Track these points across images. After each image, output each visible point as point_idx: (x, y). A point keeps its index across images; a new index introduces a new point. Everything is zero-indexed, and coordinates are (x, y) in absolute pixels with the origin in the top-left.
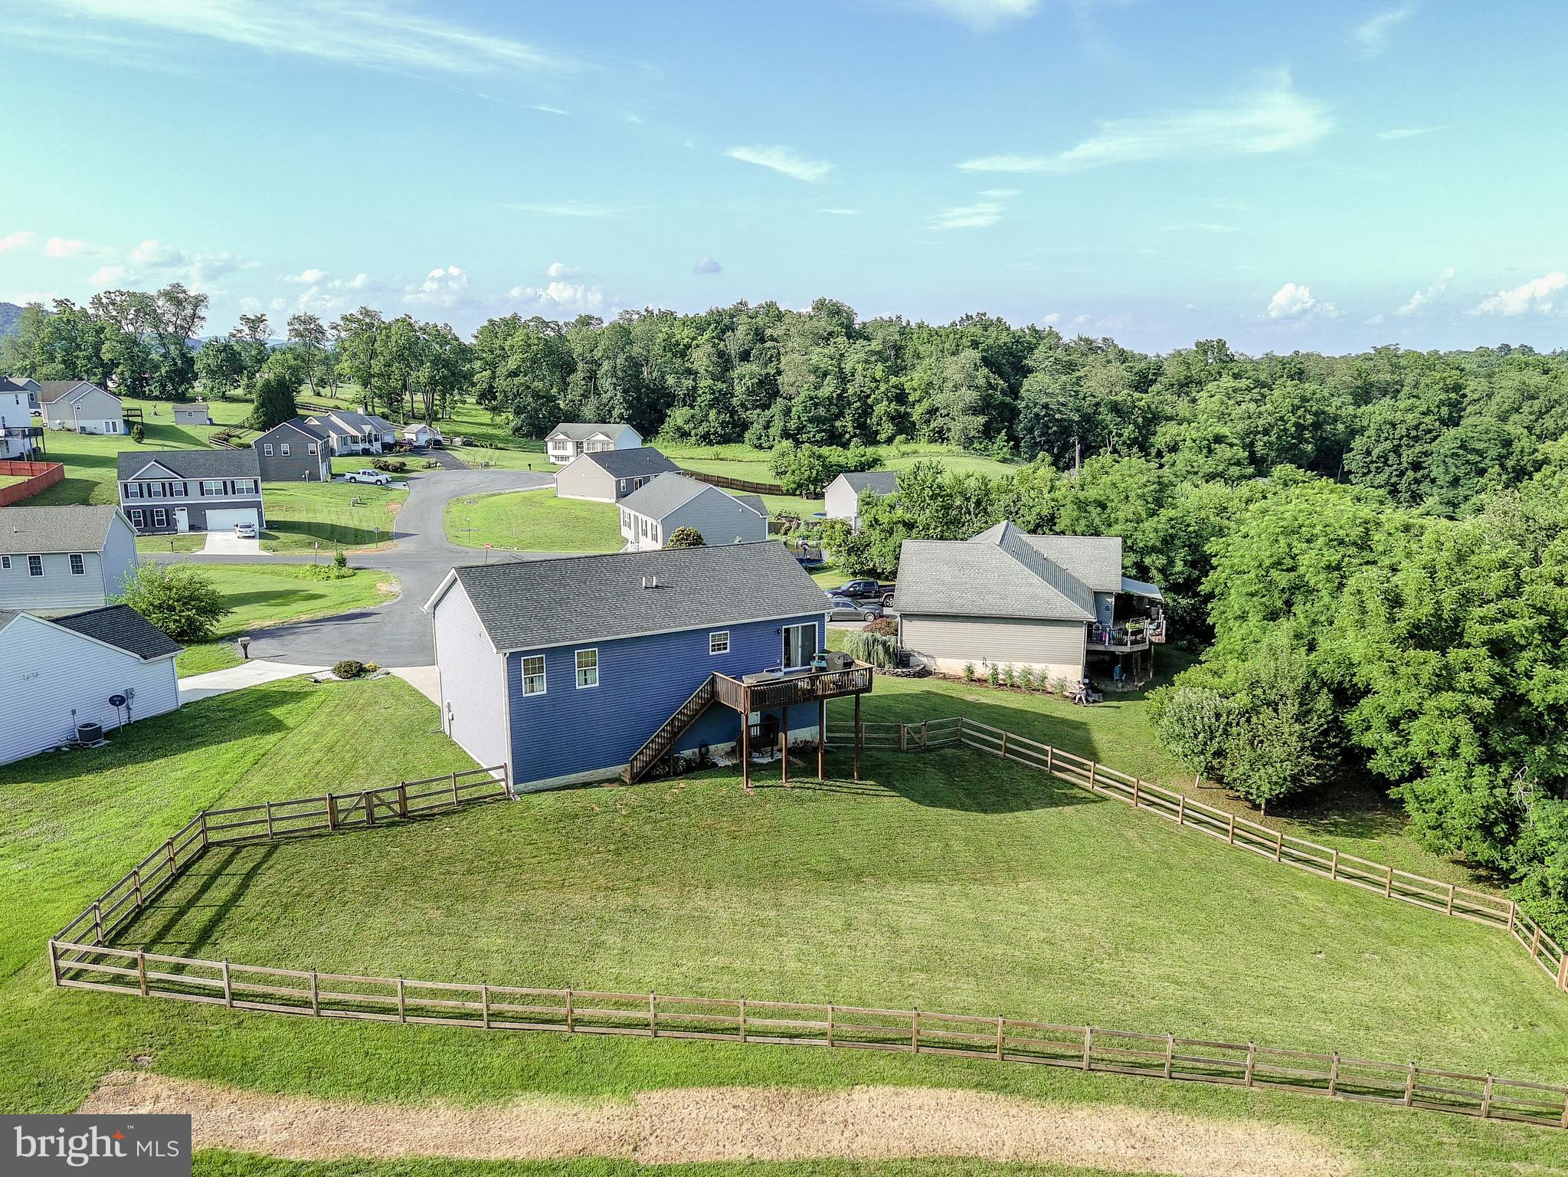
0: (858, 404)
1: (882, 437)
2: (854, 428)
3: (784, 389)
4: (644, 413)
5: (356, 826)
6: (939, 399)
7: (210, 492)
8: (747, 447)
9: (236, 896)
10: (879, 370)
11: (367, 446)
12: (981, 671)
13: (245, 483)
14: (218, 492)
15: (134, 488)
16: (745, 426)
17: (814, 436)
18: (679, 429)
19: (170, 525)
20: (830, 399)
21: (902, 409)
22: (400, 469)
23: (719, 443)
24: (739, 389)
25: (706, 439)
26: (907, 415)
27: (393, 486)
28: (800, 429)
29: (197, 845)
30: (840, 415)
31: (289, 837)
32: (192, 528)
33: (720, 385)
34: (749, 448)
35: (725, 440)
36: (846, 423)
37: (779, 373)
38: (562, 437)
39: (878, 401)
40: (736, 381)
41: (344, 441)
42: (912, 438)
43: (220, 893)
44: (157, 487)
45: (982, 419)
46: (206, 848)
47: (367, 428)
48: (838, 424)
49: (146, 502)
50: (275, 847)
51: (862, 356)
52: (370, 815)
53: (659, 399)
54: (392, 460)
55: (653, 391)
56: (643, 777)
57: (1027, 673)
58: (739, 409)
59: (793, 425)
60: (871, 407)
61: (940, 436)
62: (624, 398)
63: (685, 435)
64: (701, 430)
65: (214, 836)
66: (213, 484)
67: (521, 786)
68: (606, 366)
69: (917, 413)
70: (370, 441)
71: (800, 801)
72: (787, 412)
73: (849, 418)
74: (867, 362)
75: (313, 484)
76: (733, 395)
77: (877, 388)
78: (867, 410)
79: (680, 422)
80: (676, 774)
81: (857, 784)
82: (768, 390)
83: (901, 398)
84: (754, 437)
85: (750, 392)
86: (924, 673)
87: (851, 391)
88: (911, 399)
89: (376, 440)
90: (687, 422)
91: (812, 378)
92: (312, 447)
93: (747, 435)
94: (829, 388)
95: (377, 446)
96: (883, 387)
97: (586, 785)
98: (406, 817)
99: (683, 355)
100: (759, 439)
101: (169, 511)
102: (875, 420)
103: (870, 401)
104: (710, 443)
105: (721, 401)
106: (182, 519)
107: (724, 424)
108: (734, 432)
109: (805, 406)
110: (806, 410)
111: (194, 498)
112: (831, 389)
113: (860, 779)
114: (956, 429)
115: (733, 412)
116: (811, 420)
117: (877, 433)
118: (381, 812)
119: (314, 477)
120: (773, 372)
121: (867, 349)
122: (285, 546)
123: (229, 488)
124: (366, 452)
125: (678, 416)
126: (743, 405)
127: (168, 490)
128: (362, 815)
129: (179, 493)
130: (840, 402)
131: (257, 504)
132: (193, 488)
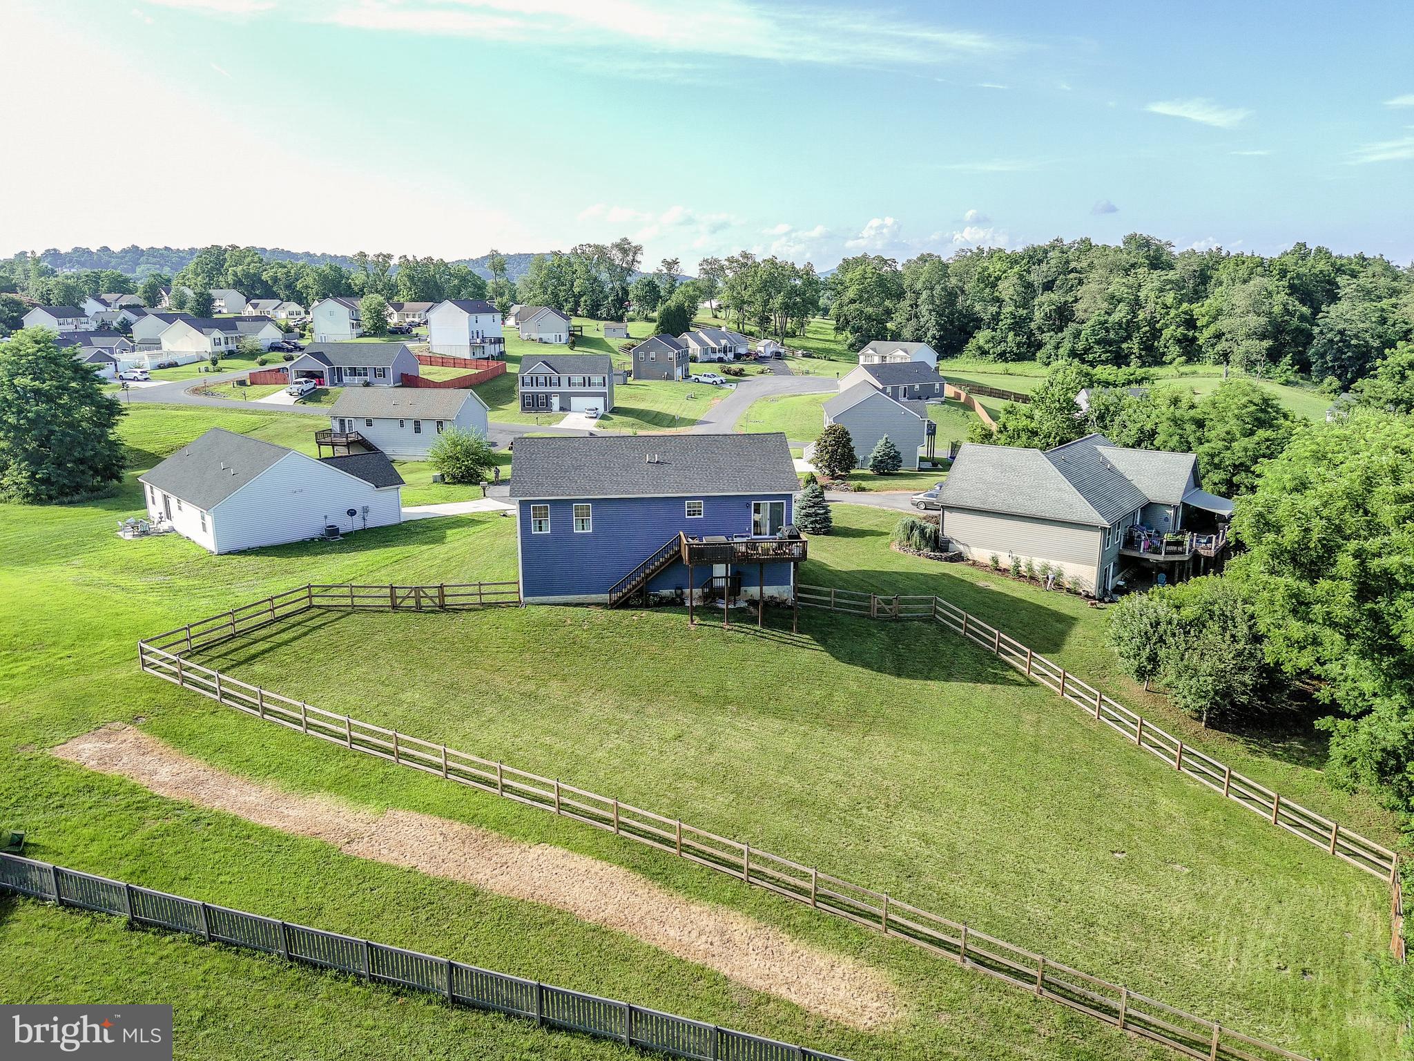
0: (1147, 328)
1: (1167, 358)
2: (1140, 349)
3: (1079, 315)
4: (955, 334)
5: (408, 609)
6: (1224, 324)
7: (575, 384)
8: (1038, 364)
9: (295, 639)
10: (1169, 298)
11: (722, 355)
12: (1006, 562)
13: (597, 379)
14: (579, 384)
15: (528, 380)
16: (1040, 345)
17: (1100, 356)
18: (980, 348)
19: (548, 406)
20: (1120, 324)
21: (1191, 334)
22: (740, 373)
23: (1013, 360)
24: (1038, 315)
25: (1002, 356)
26: (1195, 339)
27: (727, 386)
28: (1087, 350)
29: (304, 604)
30: (1129, 337)
31: (364, 609)
32: (562, 409)
33: (1024, 312)
34: (1040, 365)
35: (1019, 358)
36: (1134, 345)
37: (1076, 301)
38: (871, 352)
39: (1167, 326)
40: (1036, 308)
41: (705, 352)
42: (1199, 360)
43: (285, 636)
44: (541, 380)
45: (1267, 343)
46: (309, 608)
47: (723, 342)
48: (1124, 346)
49: (535, 389)
50: (349, 614)
51: (1157, 284)
52: (418, 602)
53: (968, 323)
54: (735, 367)
55: (965, 316)
56: (622, 604)
58: (1036, 332)
59: (1080, 346)
60: (1160, 330)
61: (1225, 358)
62: (937, 321)
63: (984, 353)
64: (999, 349)
65: (316, 601)
66: (577, 379)
67: (529, 599)
68: (924, 295)
69: (1203, 337)
70: (725, 352)
71: (727, 641)
72: (1077, 335)
73: (1135, 341)
74: (1161, 290)
75: (669, 382)
76: (1031, 320)
77: (1168, 314)
78: (1156, 334)
79: (981, 342)
80: (646, 606)
81: (796, 636)
82: (1063, 316)
83: (1190, 323)
84: (1045, 356)
85: (1047, 317)
86: (959, 558)
87: (1140, 317)
88: (1199, 324)
89: (730, 351)
90: (988, 342)
91: (1105, 305)
92: (671, 355)
93: (1038, 355)
94: (1121, 313)
95: (731, 356)
96: (1173, 312)
97: (577, 605)
98: (443, 608)
99: (994, 285)
100: (1049, 358)
101: (548, 396)
102: (1162, 342)
103: (1158, 326)
104: (1006, 361)
105: (1019, 325)
106: (556, 401)
107: (1019, 345)
108: (1028, 351)
109: (1094, 330)
110: (1094, 333)
111: (565, 388)
112: (1121, 315)
113: (800, 632)
114: (1238, 354)
115: (1031, 334)
116: (1098, 342)
117: (1164, 354)
118: (425, 602)
119: (670, 377)
120: (1071, 300)
121: (1162, 278)
123: (587, 382)
124: (721, 360)
125: (982, 337)
126: (1039, 328)
127: (548, 382)
128: (411, 602)
129: (555, 384)
130: (1129, 328)
131: (603, 395)
132: (564, 381)
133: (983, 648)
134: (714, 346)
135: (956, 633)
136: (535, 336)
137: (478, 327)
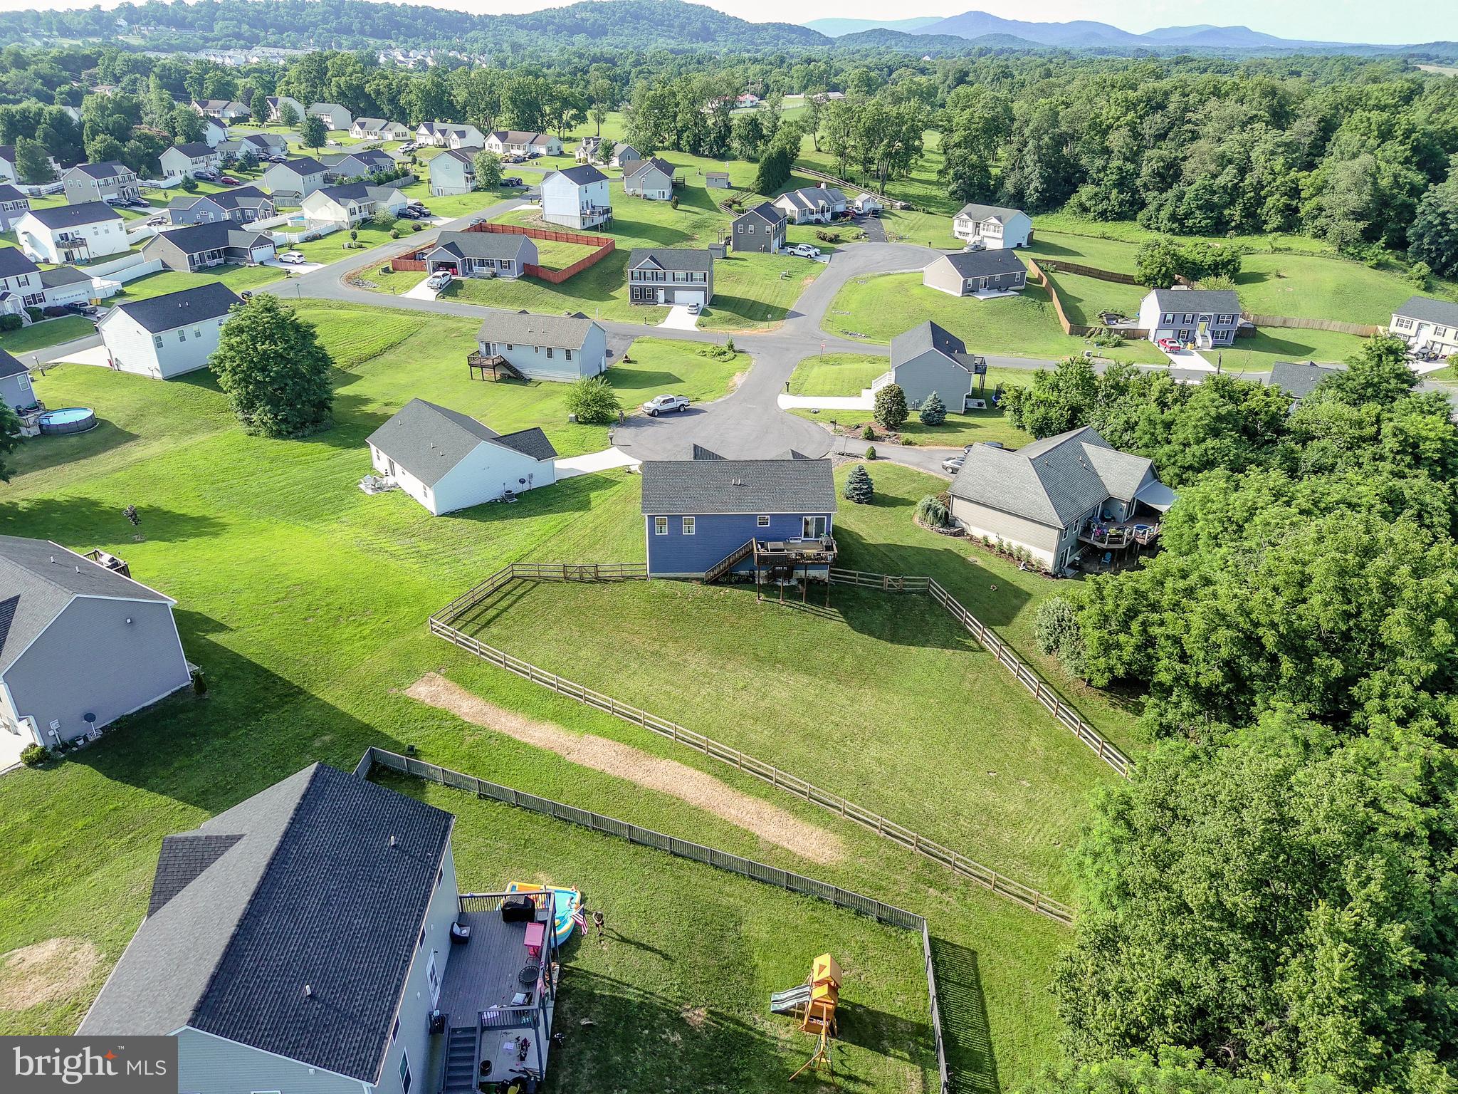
0: (1252, 194)
1: (1268, 227)
2: (1242, 217)
3: (1187, 173)
4: (1060, 185)
5: (575, 580)
6: (1324, 201)
7: (678, 279)
8: (1137, 225)
9: (510, 606)
10: (1278, 164)
11: (819, 216)
13: (698, 275)
14: (683, 279)
15: (636, 275)
16: (1143, 205)
17: (1200, 222)
18: (1081, 205)
19: (654, 299)
20: (1225, 188)
21: (1294, 203)
22: (835, 240)
23: (1114, 219)
24: (1145, 171)
25: (1103, 216)
26: (1297, 210)
27: (820, 259)
28: (1188, 215)
29: (510, 576)
30: (1232, 203)
31: (547, 580)
32: (666, 301)
33: (1130, 166)
34: (1139, 227)
35: (1120, 217)
36: (1235, 213)
37: (1184, 159)
38: (966, 217)
39: (1272, 194)
40: (1145, 163)
41: (803, 213)
42: (1298, 231)
43: (504, 603)
44: (649, 274)
45: (1362, 225)
46: (513, 577)
47: (821, 203)
48: (1226, 212)
49: (642, 283)
50: (538, 583)
51: (1269, 146)
52: (581, 576)
53: (1074, 174)
54: (831, 231)
55: (1072, 166)
56: (714, 582)
57: (1020, 549)
58: (1142, 189)
59: (1181, 210)
60: (1265, 198)
61: (1321, 233)
62: (1041, 174)
63: (1085, 210)
64: (1100, 208)
65: (516, 574)
66: (681, 274)
67: (654, 574)
68: (1031, 145)
69: (1306, 208)
70: (823, 212)
71: (781, 613)
72: (1180, 198)
73: (1238, 207)
74: (1273, 153)
75: (766, 255)
76: (1138, 176)
77: (1274, 180)
78: (1260, 201)
79: (1084, 198)
81: (828, 610)
82: (1169, 175)
83: (1295, 192)
84: (1145, 217)
85: (1157, 174)
86: (961, 533)
87: (1247, 182)
88: (1303, 195)
89: (828, 211)
90: (1090, 199)
91: (1212, 167)
92: (768, 228)
93: (1139, 216)
94: (1228, 176)
95: (828, 216)
96: (1280, 180)
97: (684, 580)
98: (598, 580)
99: (1104, 133)
100: (1149, 220)
101: (654, 289)
102: (1265, 210)
103: (1263, 193)
104: (1106, 220)
105: (1123, 183)
106: (661, 295)
107: (1121, 204)
108: (1130, 209)
109: (1197, 195)
110: (1197, 198)
111: (669, 283)
112: (1228, 178)
113: (831, 607)
114: (1334, 230)
115: (1135, 191)
116: (1199, 208)
117: (1265, 222)
118: (586, 575)
119: (767, 250)
120: (1181, 156)
121: (1279, 139)
122: (713, 323)
123: (690, 278)
124: (818, 222)
125: (1086, 192)
126: (1145, 185)
127: (655, 277)
128: (577, 575)
129: (661, 279)
130: (1234, 192)
131: (704, 289)
132: (669, 276)
133: (956, 619)
134: (812, 207)
135: (940, 605)
136: (639, 191)
137: (588, 197)
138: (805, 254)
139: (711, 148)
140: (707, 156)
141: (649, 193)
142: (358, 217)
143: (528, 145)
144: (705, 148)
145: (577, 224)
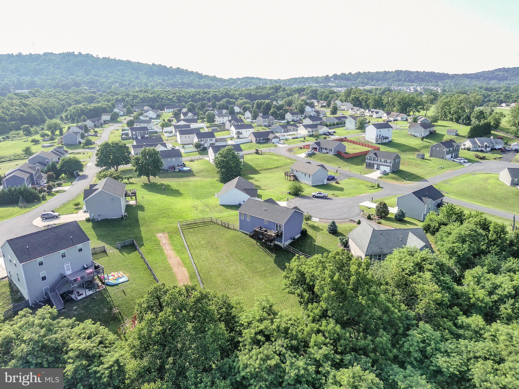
7: (382, 162)
11: (483, 149)
13: (389, 161)
14: (383, 162)
15: (368, 158)
19: (373, 166)
27: (466, 165)
29: (210, 220)
31: (217, 224)
32: (377, 169)
41: (475, 147)
43: (201, 226)
44: (372, 159)
47: (485, 144)
49: (370, 161)
50: (214, 224)
54: (484, 155)
65: (212, 220)
66: (383, 160)
67: (240, 230)
71: (259, 250)
92: (444, 150)
95: (489, 149)
97: (246, 234)
98: (229, 228)
101: (374, 164)
106: (376, 166)
111: (379, 163)
113: (275, 254)
118: (226, 226)
119: (442, 158)
122: (386, 178)
123: (386, 162)
124: (480, 151)
127: (374, 160)
128: (224, 225)
129: (376, 161)
131: (390, 166)
132: (379, 160)
134: (480, 145)
136: (413, 134)
137: (380, 133)
138: (459, 161)
139: (463, 121)
140: (461, 124)
141: (416, 134)
142: (311, 133)
143: (395, 117)
144: (460, 121)
145: (374, 141)
